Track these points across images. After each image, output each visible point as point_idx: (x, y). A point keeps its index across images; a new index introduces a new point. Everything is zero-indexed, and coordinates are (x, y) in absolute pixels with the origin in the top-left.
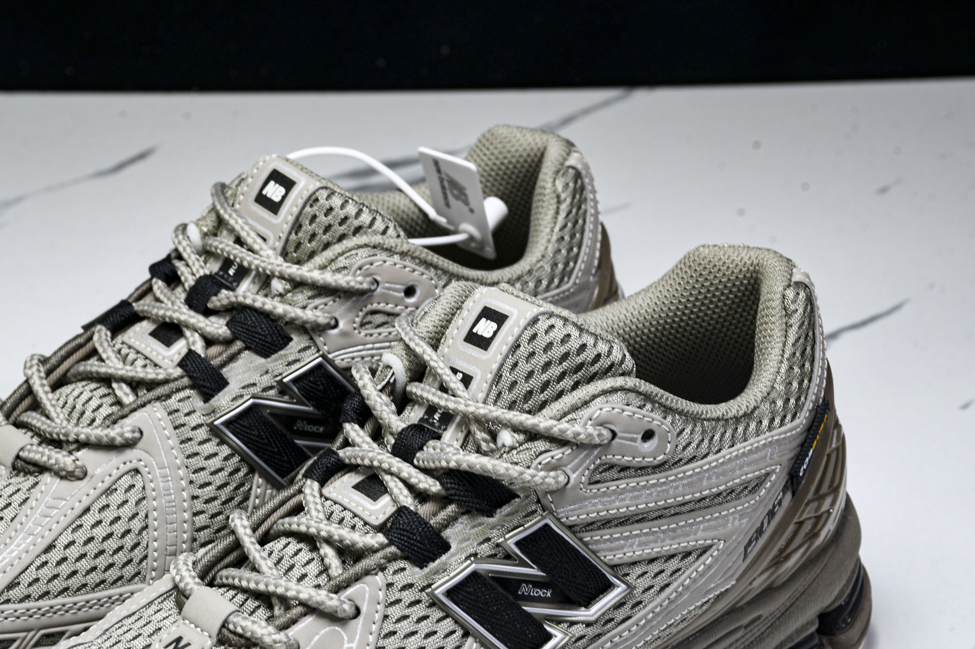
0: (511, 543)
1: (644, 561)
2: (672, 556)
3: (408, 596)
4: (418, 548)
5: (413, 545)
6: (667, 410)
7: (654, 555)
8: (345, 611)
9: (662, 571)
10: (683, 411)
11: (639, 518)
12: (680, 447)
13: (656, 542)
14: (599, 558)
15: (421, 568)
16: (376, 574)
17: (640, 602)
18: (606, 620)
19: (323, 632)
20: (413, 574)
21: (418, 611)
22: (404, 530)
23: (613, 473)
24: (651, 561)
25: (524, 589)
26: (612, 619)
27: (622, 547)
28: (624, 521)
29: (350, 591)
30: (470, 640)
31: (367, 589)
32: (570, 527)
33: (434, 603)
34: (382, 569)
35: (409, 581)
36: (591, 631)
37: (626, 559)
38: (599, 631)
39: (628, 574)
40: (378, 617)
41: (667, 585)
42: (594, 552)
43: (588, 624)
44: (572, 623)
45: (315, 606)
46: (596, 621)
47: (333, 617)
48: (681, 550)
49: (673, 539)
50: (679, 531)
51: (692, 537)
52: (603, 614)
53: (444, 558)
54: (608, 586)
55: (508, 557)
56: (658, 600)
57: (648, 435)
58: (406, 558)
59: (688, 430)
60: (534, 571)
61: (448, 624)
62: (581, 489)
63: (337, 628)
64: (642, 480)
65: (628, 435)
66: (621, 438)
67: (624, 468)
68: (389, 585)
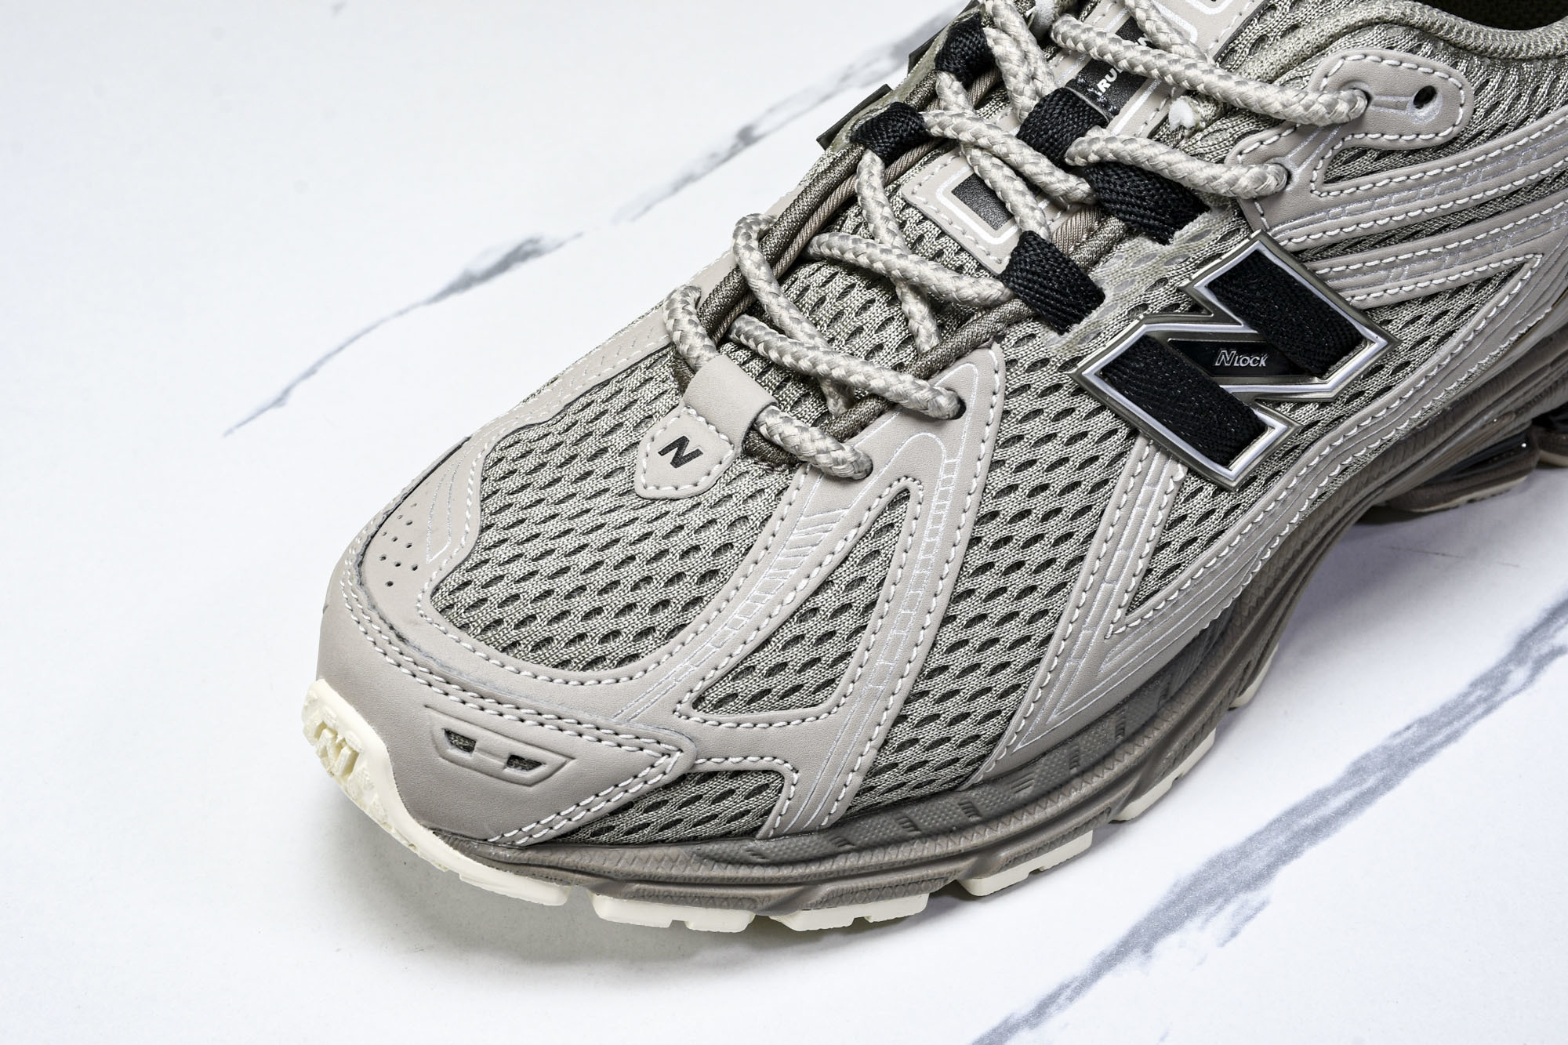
0: (1201, 286)
1: (1417, 299)
2: (1462, 289)
3: (1042, 379)
4: (1057, 300)
5: (1047, 296)
6: (1459, 51)
7: (1433, 289)
8: (939, 407)
9: (1445, 313)
10: (1486, 49)
11: (1410, 232)
12: (1481, 112)
13: (1437, 269)
14: (1343, 299)
15: (1061, 333)
16: (989, 347)
17: (1407, 363)
18: (1353, 395)
19: (909, 440)
20: (1051, 343)
21: (1057, 402)
22: (1034, 273)
23: (1367, 163)
24: (1429, 298)
25: (1224, 358)
26: (1361, 393)
27: (1381, 282)
28: (1385, 238)
29: (948, 376)
30: (1140, 442)
31: (976, 370)
32: (1297, 255)
33: (1081, 389)
34: (999, 338)
35: (1042, 356)
36: (1328, 414)
37: (1388, 298)
38: (1340, 413)
39: (1389, 322)
40: (994, 414)
41: (1450, 334)
42: (1335, 291)
43: (1324, 404)
44: (1301, 404)
45: (893, 399)
46: (1336, 399)
47: (922, 416)
48: (1477, 276)
49: (1464, 262)
50: (1476, 250)
51: (1495, 256)
52: (1348, 386)
53: (1095, 314)
54: (1355, 342)
55: (1196, 308)
56: (1435, 359)
57: (1425, 97)
58: (1036, 318)
59: (1494, 83)
60: (1240, 328)
61: (1105, 421)
62: (1312, 191)
63: (929, 434)
64: (1415, 170)
65: (1390, 99)
66: (1378, 105)
67: (1384, 153)
68: (1011, 363)
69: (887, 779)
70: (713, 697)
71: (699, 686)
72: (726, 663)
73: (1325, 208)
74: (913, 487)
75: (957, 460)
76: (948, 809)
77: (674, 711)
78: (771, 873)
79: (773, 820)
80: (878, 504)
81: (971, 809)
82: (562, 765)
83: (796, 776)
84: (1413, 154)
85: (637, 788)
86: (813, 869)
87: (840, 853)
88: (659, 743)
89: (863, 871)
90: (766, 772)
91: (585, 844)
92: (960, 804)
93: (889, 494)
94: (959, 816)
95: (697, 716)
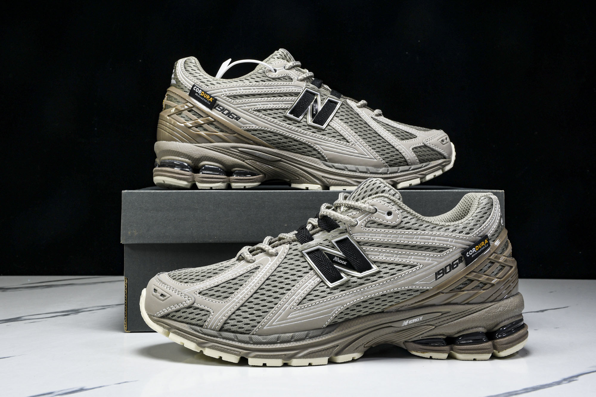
0: (333, 241)
2: (400, 265)
3: (296, 252)
4: (303, 238)
8: (273, 253)
9: (393, 268)
12: (404, 222)
14: (369, 257)
15: (302, 244)
16: (287, 244)
17: (382, 277)
18: (367, 279)
19: (264, 257)
20: (299, 246)
21: (297, 258)
23: (375, 225)
24: (389, 263)
25: (336, 259)
26: (369, 279)
27: (378, 255)
28: (380, 245)
29: (277, 248)
30: (312, 271)
31: (283, 248)
32: (358, 242)
33: (303, 256)
34: (290, 244)
35: (297, 248)
36: (359, 281)
37: (379, 260)
38: (363, 282)
39: (379, 266)
40: (283, 257)
41: (395, 274)
42: (367, 254)
43: (359, 278)
44: (353, 276)
46: (362, 278)
47: (269, 254)
48: (403, 263)
49: (400, 258)
52: (365, 276)
53: (310, 242)
54: (370, 268)
55: (333, 247)
56: (389, 278)
57: (389, 214)
58: (298, 241)
59: (409, 218)
60: (341, 254)
61: (305, 264)
62: (362, 228)
63: (269, 257)
64: (387, 230)
65: (381, 211)
66: (379, 212)
67: (380, 224)
68: (290, 249)
69: (232, 322)
70: (203, 293)
71: (201, 290)
72: (209, 287)
73: (365, 233)
74: (261, 265)
75: (272, 263)
76: (245, 337)
77: (194, 293)
78: (203, 336)
79: (206, 323)
80: (253, 267)
81: (251, 339)
82: (169, 297)
83: (213, 313)
84: (386, 226)
85: (182, 306)
86: (212, 338)
87: (219, 337)
88: (188, 297)
89: (222, 343)
90: (208, 311)
91: (169, 319)
92: (249, 337)
93: (256, 266)
94: (248, 339)
95: (198, 295)
